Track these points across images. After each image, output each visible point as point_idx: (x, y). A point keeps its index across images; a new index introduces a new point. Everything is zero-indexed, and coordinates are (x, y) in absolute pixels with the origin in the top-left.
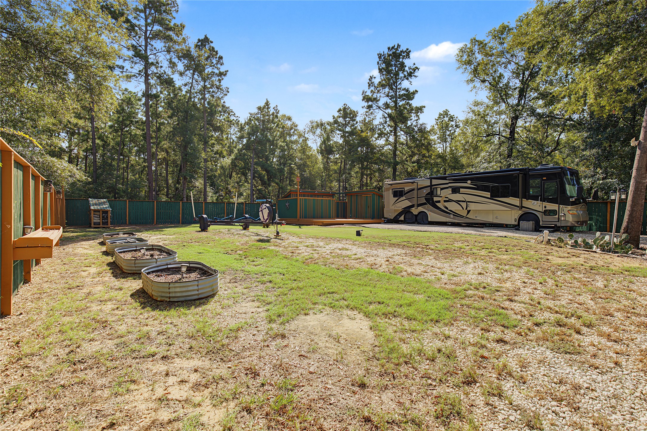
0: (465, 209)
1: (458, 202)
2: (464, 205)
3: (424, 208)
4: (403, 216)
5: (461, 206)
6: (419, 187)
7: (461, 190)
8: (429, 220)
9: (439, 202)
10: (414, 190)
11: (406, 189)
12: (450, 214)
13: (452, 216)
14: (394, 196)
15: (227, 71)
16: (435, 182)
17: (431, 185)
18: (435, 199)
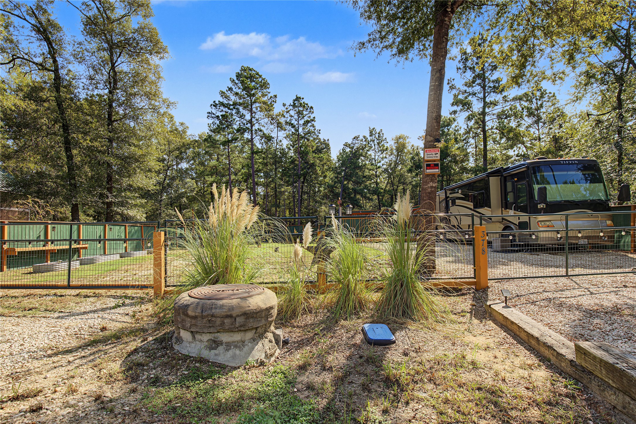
15: (314, 118)
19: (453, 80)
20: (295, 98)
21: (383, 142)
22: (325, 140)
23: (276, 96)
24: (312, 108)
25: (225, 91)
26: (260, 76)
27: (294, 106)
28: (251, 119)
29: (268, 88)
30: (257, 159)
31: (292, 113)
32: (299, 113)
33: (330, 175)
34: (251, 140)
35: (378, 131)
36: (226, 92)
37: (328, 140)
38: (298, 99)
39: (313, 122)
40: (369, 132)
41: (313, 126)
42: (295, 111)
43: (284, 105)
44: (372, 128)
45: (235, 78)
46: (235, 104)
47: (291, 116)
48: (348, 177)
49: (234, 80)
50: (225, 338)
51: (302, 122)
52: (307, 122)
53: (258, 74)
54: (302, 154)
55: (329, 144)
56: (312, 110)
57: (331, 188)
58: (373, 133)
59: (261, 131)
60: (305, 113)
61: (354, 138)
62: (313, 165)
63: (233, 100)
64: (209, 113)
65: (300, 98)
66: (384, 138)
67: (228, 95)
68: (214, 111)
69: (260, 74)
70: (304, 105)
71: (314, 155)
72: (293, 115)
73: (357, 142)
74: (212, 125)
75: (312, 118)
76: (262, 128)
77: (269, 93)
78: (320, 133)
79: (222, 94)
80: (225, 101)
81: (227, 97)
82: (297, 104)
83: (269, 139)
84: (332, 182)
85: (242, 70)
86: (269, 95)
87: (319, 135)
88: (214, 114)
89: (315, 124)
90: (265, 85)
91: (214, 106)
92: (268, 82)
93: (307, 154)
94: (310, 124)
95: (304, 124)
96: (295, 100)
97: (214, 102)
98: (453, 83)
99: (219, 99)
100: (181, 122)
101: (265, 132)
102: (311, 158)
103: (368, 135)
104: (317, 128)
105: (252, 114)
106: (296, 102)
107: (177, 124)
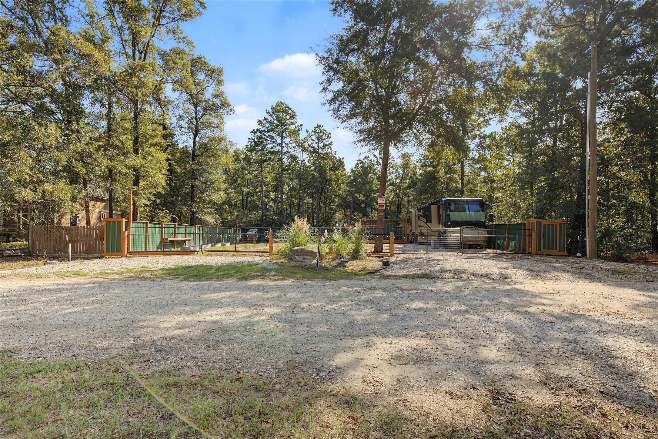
15: (332, 142)
20: (316, 126)
22: (340, 159)
23: (302, 125)
24: (330, 134)
25: (261, 120)
26: (290, 109)
27: (315, 132)
28: (282, 143)
29: (296, 118)
31: (314, 137)
32: (319, 138)
33: (344, 187)
34: (281, 160)
36: (263, 121)
37: (343, 158)
38: (318, 126)
39: (330, 146)
41: (330, 148)
42: (316, 136)
43: (307, 131)
45: (270, 110)
46: (269, 131)
47: (313, 140)
48: (359, 191)
49: (269, 112)
50: (307, 257)
51: (321, 145)
52: (326, 145)
53: (288, 107)
54: (321, 171)
55: (343, 162)
56: (330, 136)
57: (344, 199)
59: (289, 152)
60: (324, 138)
62: (330, 180)
64: (249, 137)
65: (320, 126)
67: (264, 123)
68: (252, 136)
69: (290, 107)
70: (323, 132)
71: (331, 172)
75: (329, 142)
76: (290, 150)
77: (297, 122)
79: (260, 122)
80: (261, 128)
81: (263, 125)
82: (317, 131)
83: (294, 158)
84: (345, 194)
85: (276, 104)
86: (297, 125)
87: (335, 155)
89: (332, 147)
90: (293, 116)
91: (253, 133)
92: (296, 113)
93: (325, 171)
94: (327, 147)
95: (323, 147)
96: (315, 128)
97: (253, 129)
99: (257, 127)
101: (292, 153)
102: (329, 174)
104: (334, 150)
105: (282, 139)
106: (317, 129)
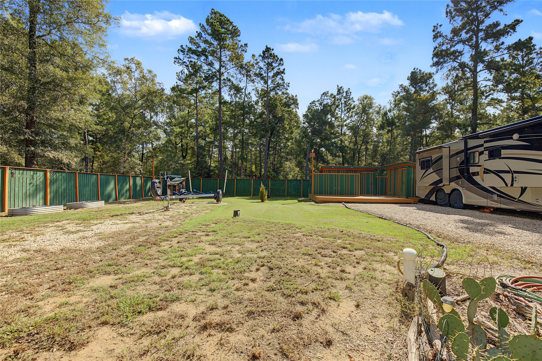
0: (509, 185)
1: (497, 173)
2: (508, 177)
3: (457, 184)
4: (434, 195)
5: (503, 180)
6: (451, 153)
7: (503, 152)
8: (464, 202)
9: (477, 174)
10: (441, 158)
11: (434, 157)
12: (492, 193)
13: (495, 197)
14: (422, 168)
15: (284, 70)
16: (472, 143)
17: (467, 149)
18: (472, 170)
19: (440, 26)
20: (265, 48)
21: (350, 101)
22: (293, 96)
23: (246, 45)
24: (281, 60)
25: (193, 37)
26: (231, 23)
27: (264, 57)
28: (220, 69)
29: (239, 36)
30: (225, 111)
31: (262, 64)
32: (269, 65)
34: (219, 91)
35: (345, 90)
36: (195, 38)
37: (296, 96)
38: (268, 49)
39: (283, 75)
40: (337, 90)
41: (283, 79)
42: (265, 62)
43: (254, 55)
44: (340, 86)
45: (205, 25)
46: (204, 51)
47: (261, 68)
49: (203, 26)
51: (271, 74)
52: (277, 74)
53: (228, 20)
54: (271, 106)
55: (297, 100)
56: (282, 63)
57: (299, 143)
58: (341, 91)
59: (230, 80)
60: (274, 64)
61: (323, 94)
62: (281, 119)
63: (202, 47)
64: (176, 58)
65: (270, 49)
66: (351, 97)
67: (197, 41)
68: (181, 56)
69: (231, 21)
70: (274, 56)
71: (283, 108)
72: (262, 66)
73: (326, 98)
74: (180, 74)
75: (282, 70)
76: (232, 79)
77: (240, 41)
78: (289, 86)
79: (191, 39)
80: (194, 48)
81: (195, 44)
82: (266, 55)
83: (238, 90)
84: (300, 137)
85: (212, 13)
86: (240, 44)
87: (288, 88)
88: (181, 60)
89: (285, 77)
90: (235, 33)
91: (181, 51)
92: (239, 29)
93: (276, 107)
94: (279, 76)
95: (273, 77)
96: (264, 51)
97: (182, 46)
98: (439, 30)
99: (187, 44)
100: (149, 69)
101: (234, 83)
102: (279, 112)
103: (335, 93)
104: (286, 81)
105: (220, 63)
106: (266, 53)
107: (145, 71)
